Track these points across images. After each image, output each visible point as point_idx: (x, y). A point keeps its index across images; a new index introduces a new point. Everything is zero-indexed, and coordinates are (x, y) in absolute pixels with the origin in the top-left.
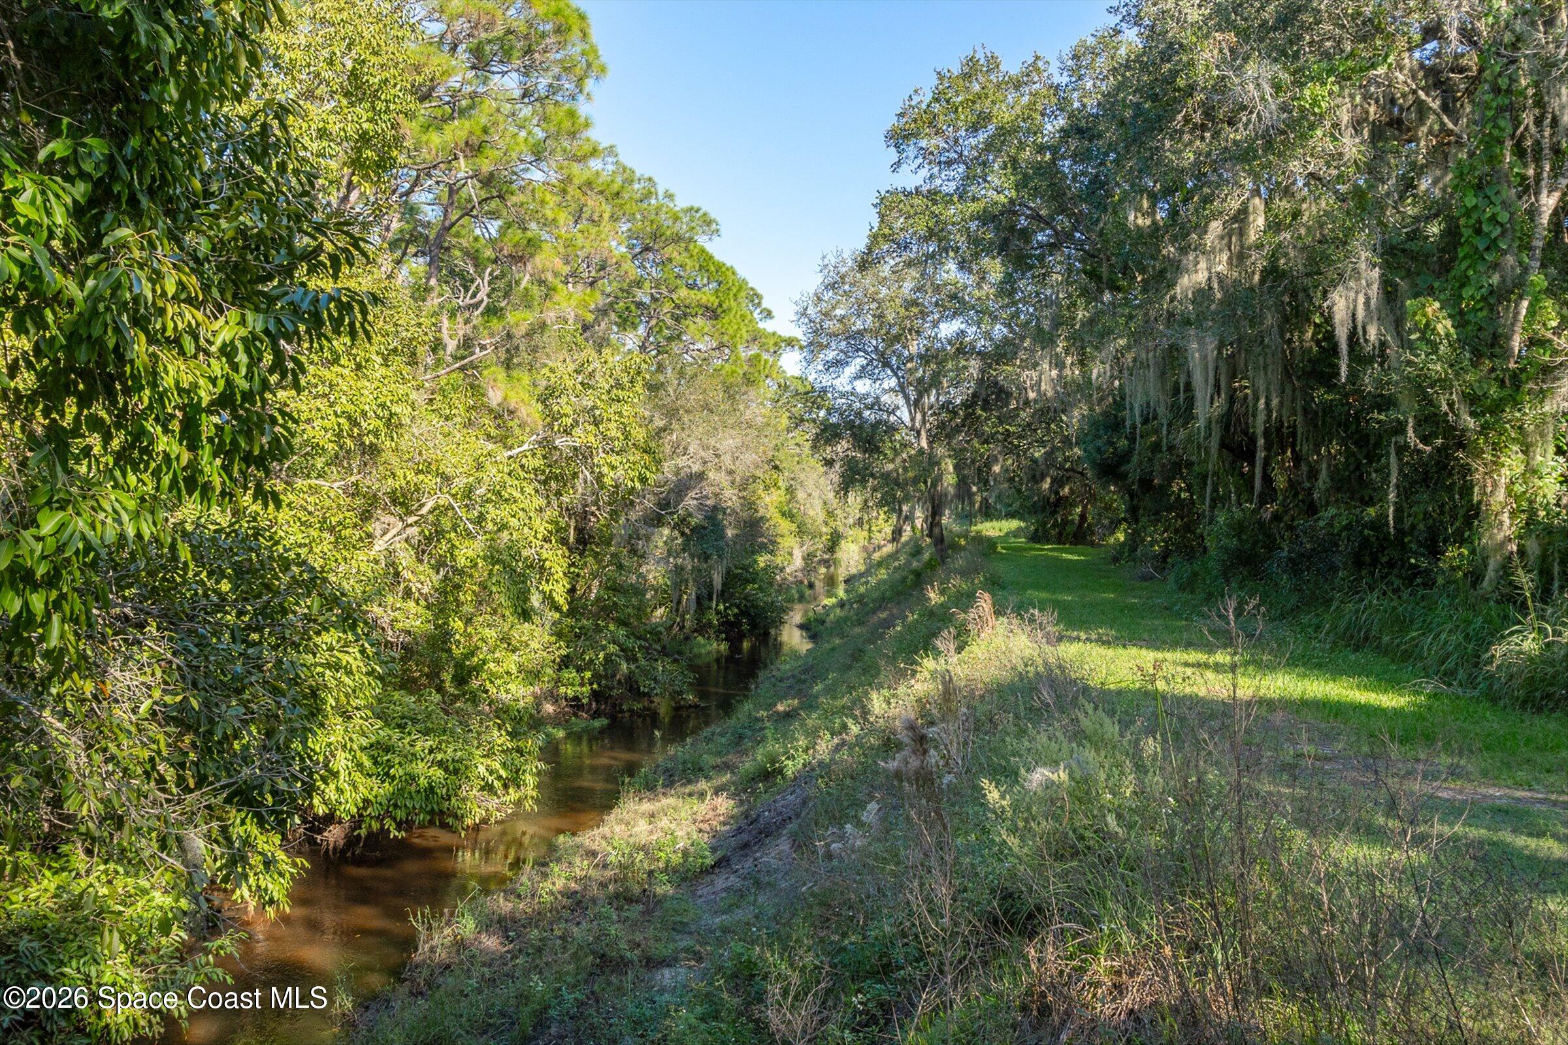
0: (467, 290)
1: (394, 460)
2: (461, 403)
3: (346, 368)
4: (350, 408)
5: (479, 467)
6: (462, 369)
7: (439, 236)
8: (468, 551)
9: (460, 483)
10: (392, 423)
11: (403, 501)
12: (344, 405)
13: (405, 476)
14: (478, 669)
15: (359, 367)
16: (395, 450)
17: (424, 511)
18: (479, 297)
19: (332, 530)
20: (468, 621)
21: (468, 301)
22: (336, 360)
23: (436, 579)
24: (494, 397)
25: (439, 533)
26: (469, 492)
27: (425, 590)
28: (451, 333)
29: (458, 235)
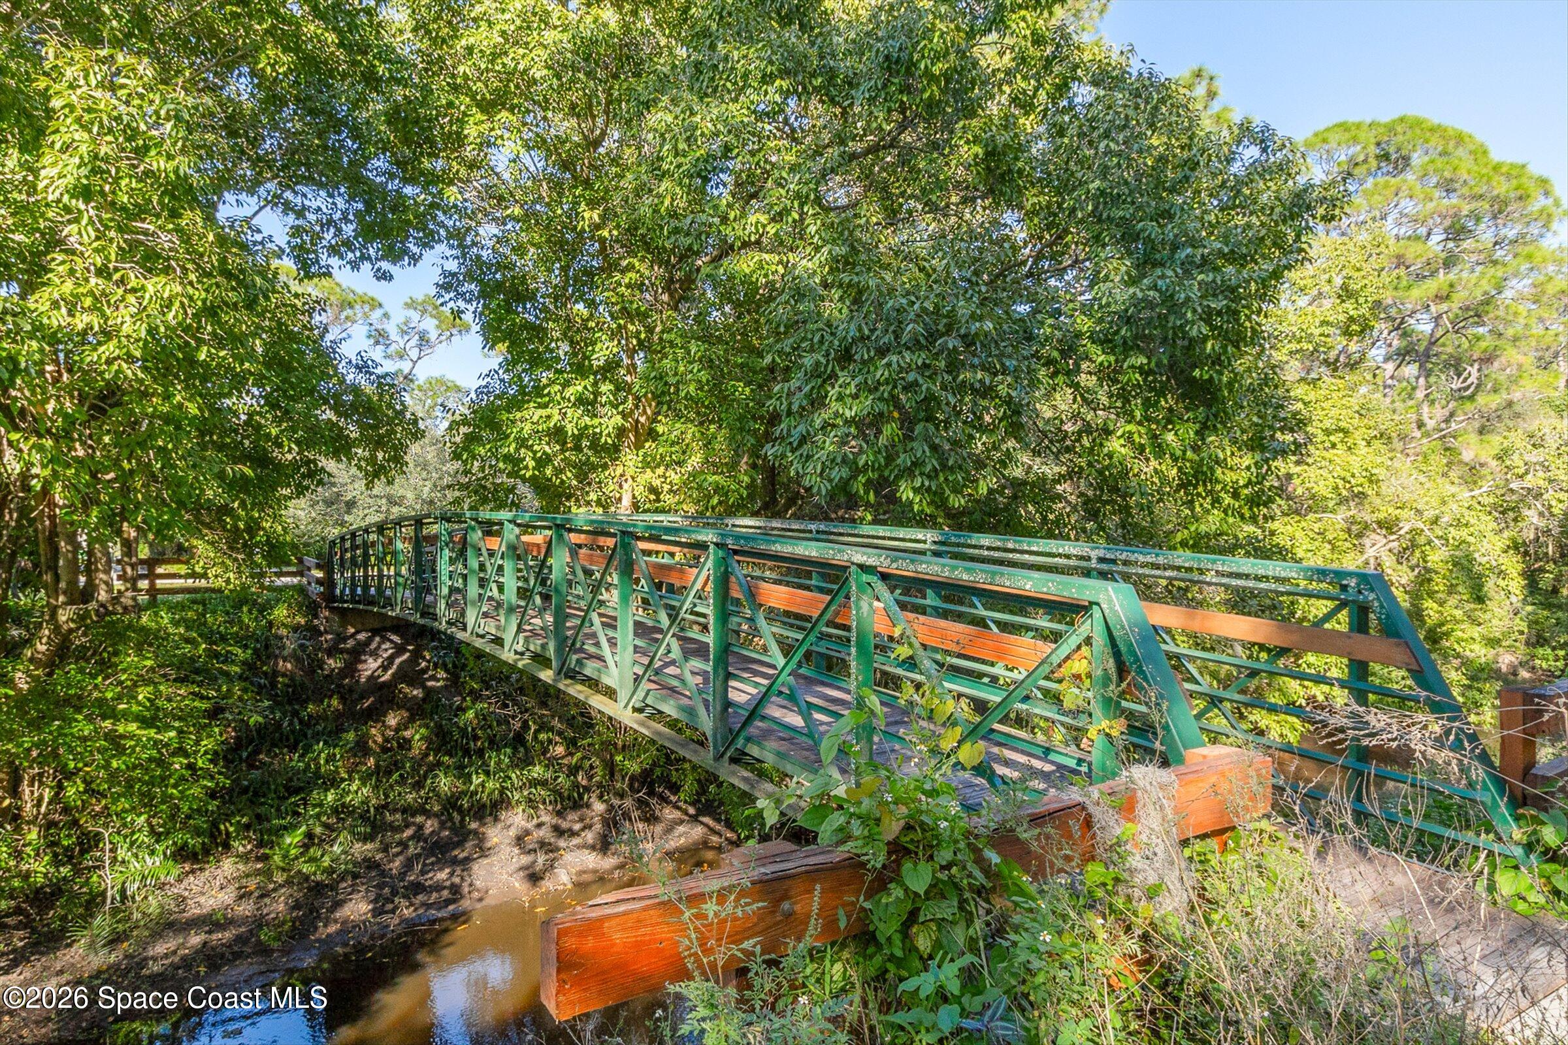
0: (1459, 376)
1: (1378, 501)
2: (1438, 461)
3: (1341, 450)
4: (1343, 474)
5: (1444, 503)
6: (1440, 438)
7: (1427, 349)
8: (1437, 557)
9: (1429, 514)
10: (1372, 480)
11: (1388, 526)
12: (1339, 471)
13: (1386, 511)
14: (1447, 634)
15: (1350, 448)
16: (1378, 494)
17: (1402, 532)
18: (1469, 382)
19: (1329, 542)
20: (1441, 604)
21: (1459, 385)
22: (1334, 446)
23: (1412, 575)
24: (1467, 456)
25: (1414, 545)
26: (1435, 521)
27: (1403, 581)
28: (1433, 416)
29: (1444, 345)
